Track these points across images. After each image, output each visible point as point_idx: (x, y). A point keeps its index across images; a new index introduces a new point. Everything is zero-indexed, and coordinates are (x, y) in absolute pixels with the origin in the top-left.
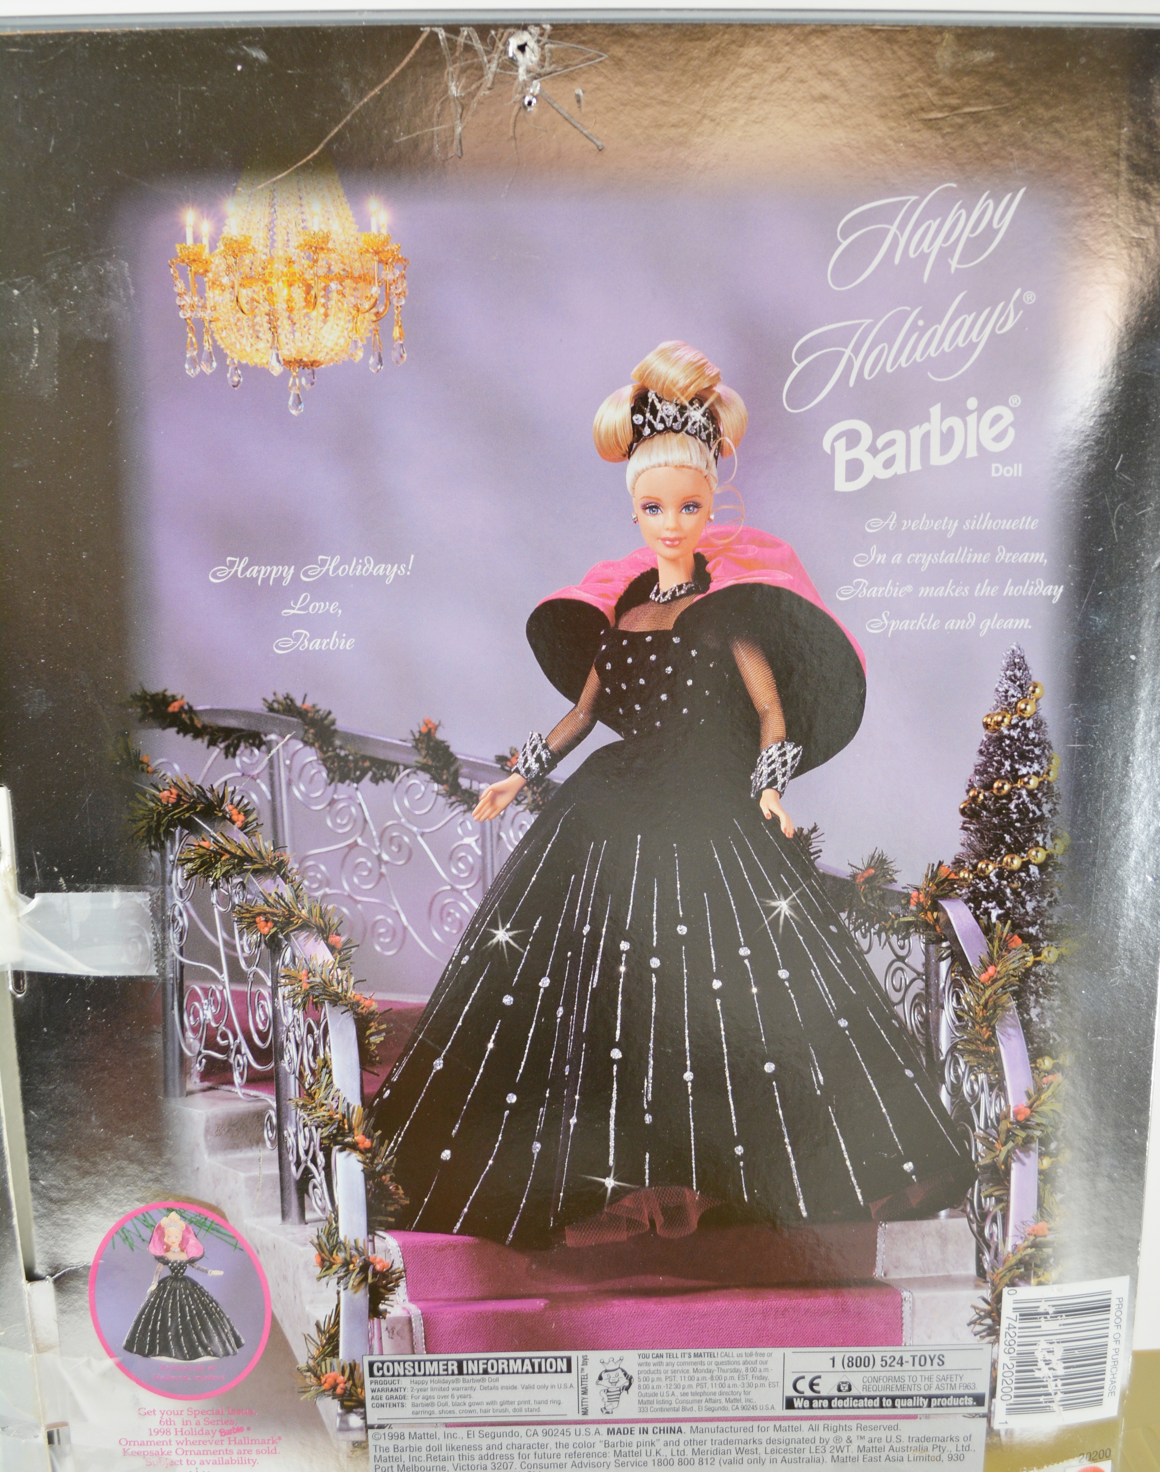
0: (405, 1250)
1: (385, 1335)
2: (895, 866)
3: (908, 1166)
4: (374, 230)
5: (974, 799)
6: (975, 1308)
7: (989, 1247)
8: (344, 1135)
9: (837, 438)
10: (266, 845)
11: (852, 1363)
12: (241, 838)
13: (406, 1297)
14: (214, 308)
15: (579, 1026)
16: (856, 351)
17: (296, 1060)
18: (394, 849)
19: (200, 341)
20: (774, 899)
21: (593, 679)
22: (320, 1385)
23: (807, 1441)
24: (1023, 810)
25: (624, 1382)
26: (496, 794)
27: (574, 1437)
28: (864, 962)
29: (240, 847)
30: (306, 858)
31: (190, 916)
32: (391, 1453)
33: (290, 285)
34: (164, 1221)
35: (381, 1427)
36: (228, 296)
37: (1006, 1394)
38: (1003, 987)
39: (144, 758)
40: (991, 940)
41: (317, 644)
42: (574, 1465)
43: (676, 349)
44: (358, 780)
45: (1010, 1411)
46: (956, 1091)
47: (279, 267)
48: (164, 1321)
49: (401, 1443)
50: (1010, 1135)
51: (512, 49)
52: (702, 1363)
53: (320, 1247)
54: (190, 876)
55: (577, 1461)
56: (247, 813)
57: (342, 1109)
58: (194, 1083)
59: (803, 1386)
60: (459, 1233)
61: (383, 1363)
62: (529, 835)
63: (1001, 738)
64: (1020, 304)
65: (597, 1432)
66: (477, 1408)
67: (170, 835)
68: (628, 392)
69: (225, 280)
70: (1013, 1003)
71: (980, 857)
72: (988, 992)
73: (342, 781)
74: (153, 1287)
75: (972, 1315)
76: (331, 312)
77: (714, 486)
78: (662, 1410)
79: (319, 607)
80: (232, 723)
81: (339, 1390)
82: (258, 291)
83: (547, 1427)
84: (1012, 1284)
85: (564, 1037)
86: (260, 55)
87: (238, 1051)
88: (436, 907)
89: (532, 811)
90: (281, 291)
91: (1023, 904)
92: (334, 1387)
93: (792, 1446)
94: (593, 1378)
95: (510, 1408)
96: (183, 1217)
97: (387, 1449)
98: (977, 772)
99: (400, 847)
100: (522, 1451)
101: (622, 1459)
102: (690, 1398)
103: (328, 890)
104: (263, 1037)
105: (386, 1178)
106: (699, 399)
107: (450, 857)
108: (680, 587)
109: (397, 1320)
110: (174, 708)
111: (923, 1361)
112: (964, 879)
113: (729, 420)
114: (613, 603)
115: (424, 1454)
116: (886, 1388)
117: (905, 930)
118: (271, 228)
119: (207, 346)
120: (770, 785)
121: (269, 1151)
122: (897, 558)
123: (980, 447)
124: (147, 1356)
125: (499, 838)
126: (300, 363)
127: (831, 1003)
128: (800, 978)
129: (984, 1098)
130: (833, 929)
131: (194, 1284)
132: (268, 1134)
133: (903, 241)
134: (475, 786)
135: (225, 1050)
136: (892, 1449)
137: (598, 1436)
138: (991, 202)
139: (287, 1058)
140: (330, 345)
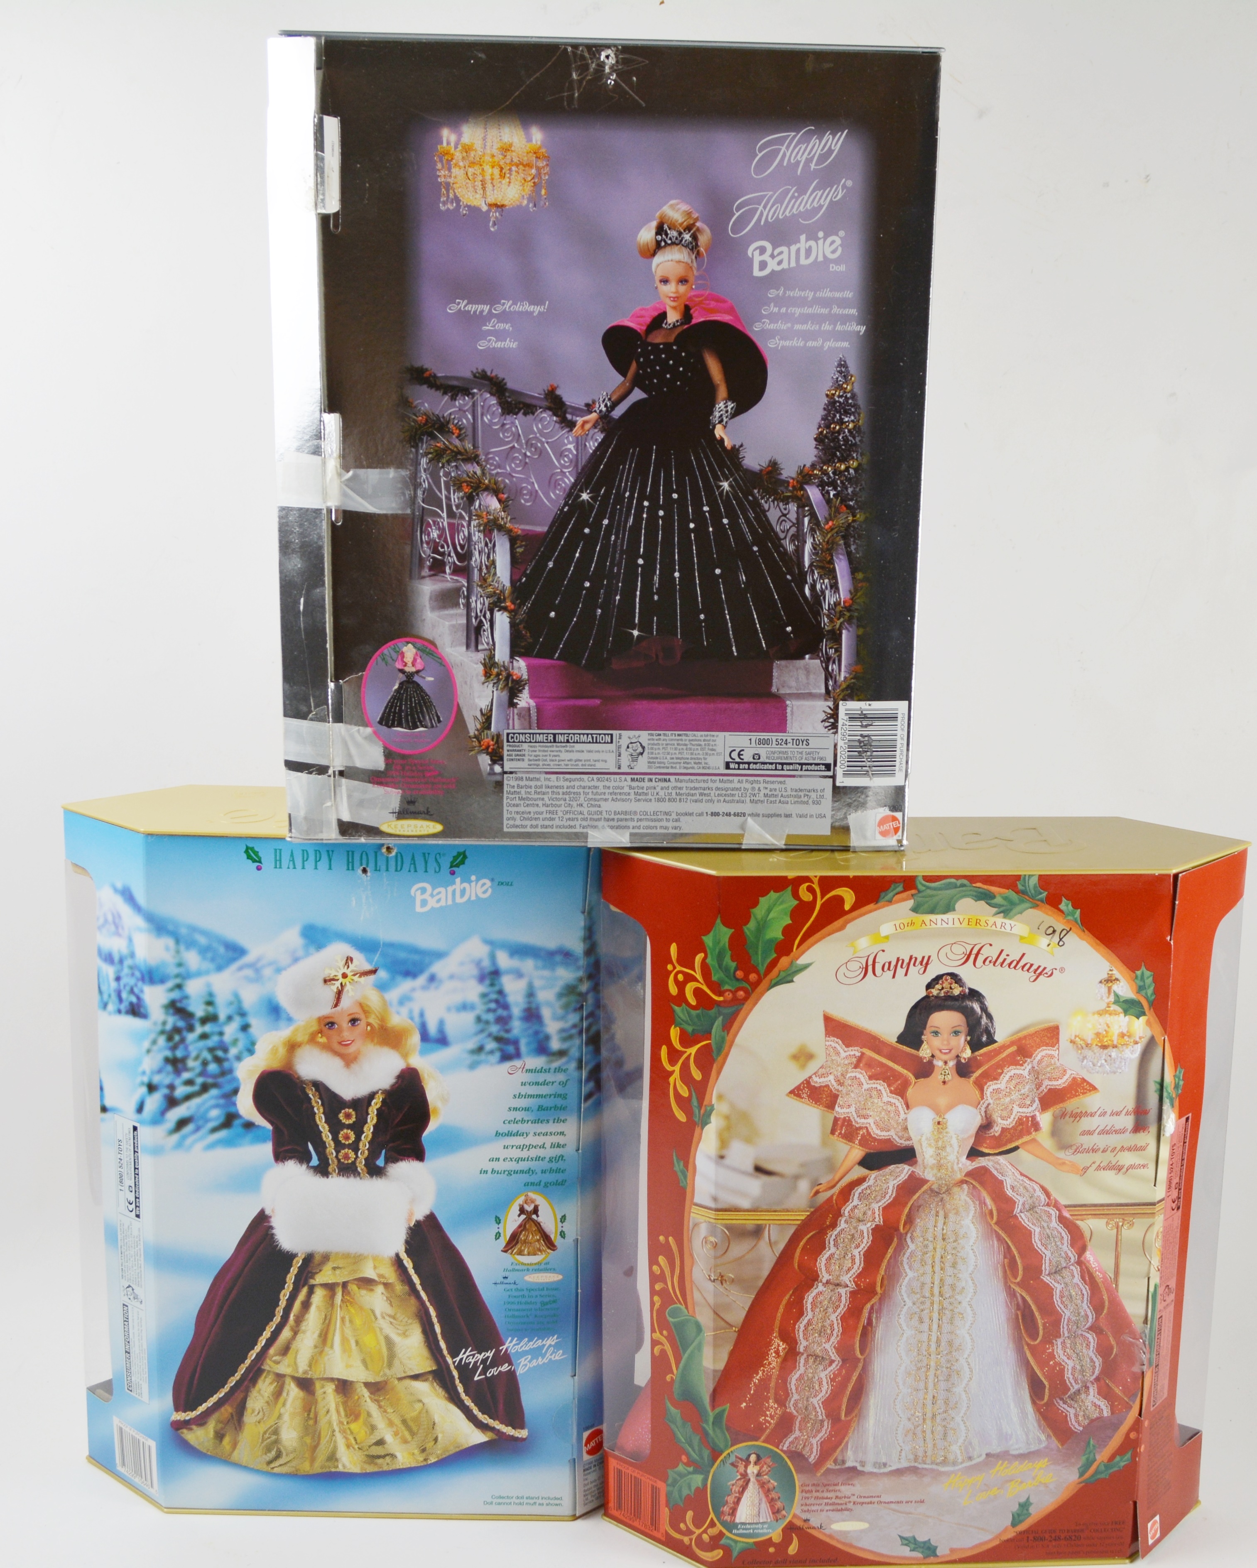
0: (529, 667)
1: (516, 717)
2: (782, 466)
3: (789, 629)
4: (534, 142)
5: (821, 432)
6: (825, 712)
7: (831, 677)
8: (501, 602)
9: (755, 250)
10: (469, 446)
11: (761, 742)
12: (457, 442)
13: (528, 696)
14: (455, 177)
15: (622, 545)
16: (765, 207)
17: (479, 561)
18: (533, 449)
19: (448, 191)
20: (721, 481)
21: (634, 366)
22: (480, 746)
23: (737, 789)
24: (846, 440)
25: (640, 750)
26: (585, 423)
27: (613, 782)
28: (766, 516)
29: (456, 447)
30: (489, 453)
31: (429, 483)
32: (516, 789)
33: (493, 167)
34: (405, 649)
35: (511, 773)
36: (462, 172)
37: (843, 764)
38: (837, 533)
39: (410, 400)
40: (830, 507)
41: (499, 345)
42: (613, 800)
43: (678, 204)
44: (516, 414)
45: (845, 775)
46: (813, 588)
47: (487, 158)
48: (400, 707)
49: (522, 783)
50: (841, 615)
51: (603, 58)
52: (681, 740)
53: (485, 665)
54: (430, 461)
55: (615, 797)
56: (460, 429)
57: (500, 588)
58: (426, 572)
59: (735, 755)
60: (558, 659)
61: (514, 734)
62: (600, 444)
63: (835, 402)
64: (844, 186)
65: (626, 780)
66: (562, 763)
67: (421, 440)
68: (654, 224)
69: (461, 164)
70: (842, 542)
71: (825, 464)
72: (829, 535)
73: (508, 414)
74: (396, 687)
75: (823, 716)
76: (512, 181)
77: (695, 272)
78: (660, 767)
79: (501, 326)
80: (455, 383)
81: (490, 750)
82: (477, 170)
83: (599, 776)
84: (844, 699)
85: (615, 552)
86: (482, 55)
87: (449, 555)
88: (553, 481)
89: (602, 432)
90: (488, 170)
91: (847, 489)
92: (488, 747)
93: (729, 792)
94: (624, 747)
95: (580, 763)
96: (415, 647)
97: (513, 787)
98: (823, 419)
99: (536, 449)
100: (586, 790)
101: (638, 797)
102: (675, 761)
103: (499, 471)
104: (462, 547)
105: (521, 626)
106: (688, 228)
107: (560, 455)
108: (677, 321)
109: (523, 708)
110: (426, 374)
111: (797, 742)
112: (816, 474)
113: (704, 239)
114: (644, 328)
115: (533, 790)
116: (778, 758)
117: (786, 500)
118: (484, 139)
119: (451, 196)
120: (720, 422)
121: (462, 610)
122: (783, 310)
123: (824, 256)
124: (389, 727)
125: (585, 445)
126: (496, 205)
127: (749, 537)
128: (734, 523)
129: (827, 592)
130: (750, 498)
131: (418, 685)
132: (462, 601)
133: (788, 154)
134: (575, 418)
135: (442, 554)
136: (782, 796)
137: (625, 783)
138: (831, 136)
139: (474, 559)
140: (511, 197)
